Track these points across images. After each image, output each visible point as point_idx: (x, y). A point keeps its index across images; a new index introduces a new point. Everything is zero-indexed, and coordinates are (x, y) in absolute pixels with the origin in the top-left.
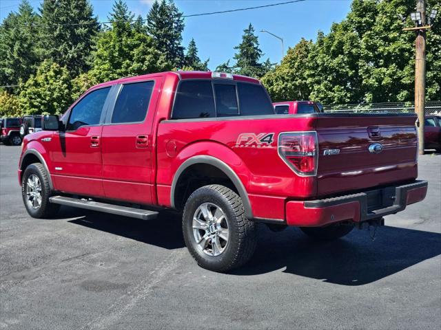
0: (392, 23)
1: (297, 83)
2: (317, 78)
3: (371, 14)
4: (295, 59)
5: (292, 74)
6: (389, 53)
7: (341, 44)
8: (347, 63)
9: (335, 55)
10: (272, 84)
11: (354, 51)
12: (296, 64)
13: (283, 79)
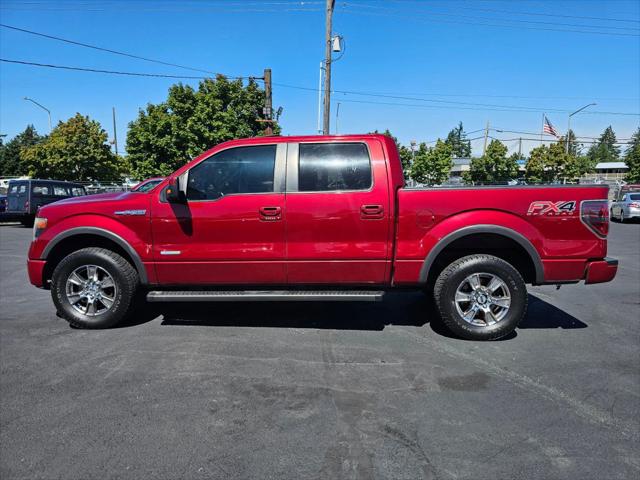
0: (214, 113)
1: (78, 158)
2: (138, 155)
3: (191, 101)
4: (74, 133)
5: (72, 148)
6: (214, 139)
7: (168, 125)
8: (175, 143)
9: (161, 135)
10: (45, 157)
11: (181, 132)
12: (75, 138)
13: (60, 152)
